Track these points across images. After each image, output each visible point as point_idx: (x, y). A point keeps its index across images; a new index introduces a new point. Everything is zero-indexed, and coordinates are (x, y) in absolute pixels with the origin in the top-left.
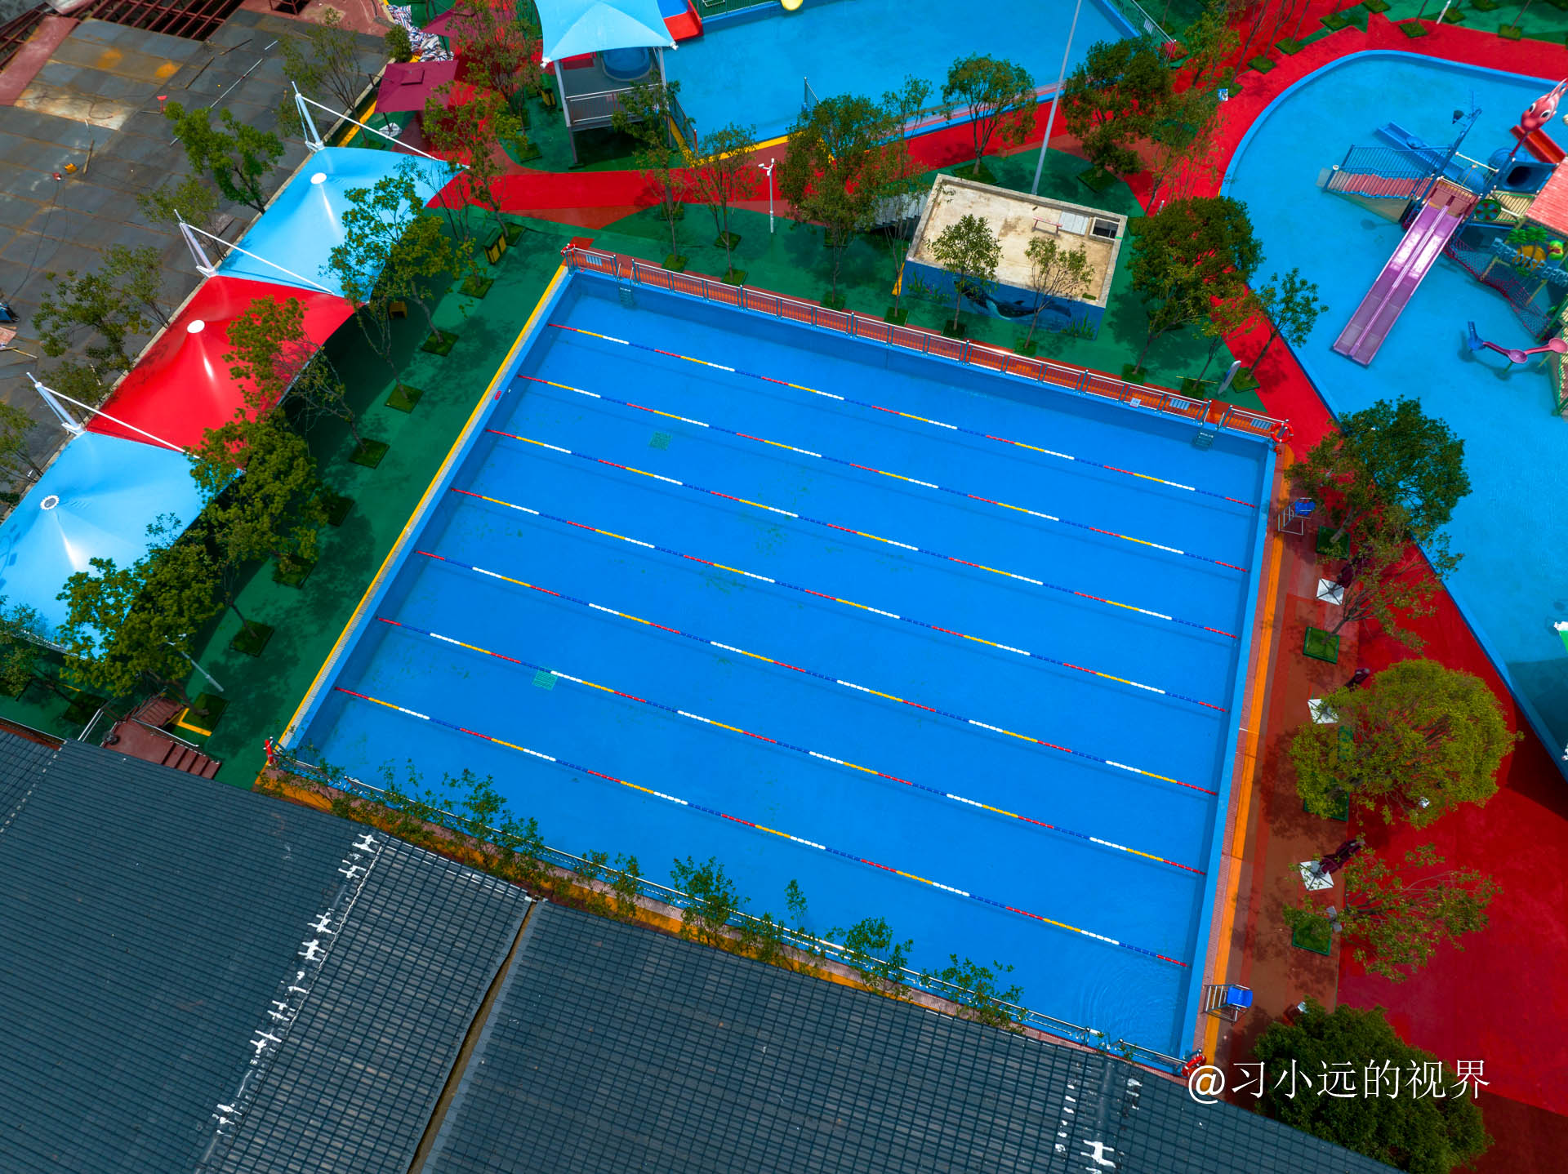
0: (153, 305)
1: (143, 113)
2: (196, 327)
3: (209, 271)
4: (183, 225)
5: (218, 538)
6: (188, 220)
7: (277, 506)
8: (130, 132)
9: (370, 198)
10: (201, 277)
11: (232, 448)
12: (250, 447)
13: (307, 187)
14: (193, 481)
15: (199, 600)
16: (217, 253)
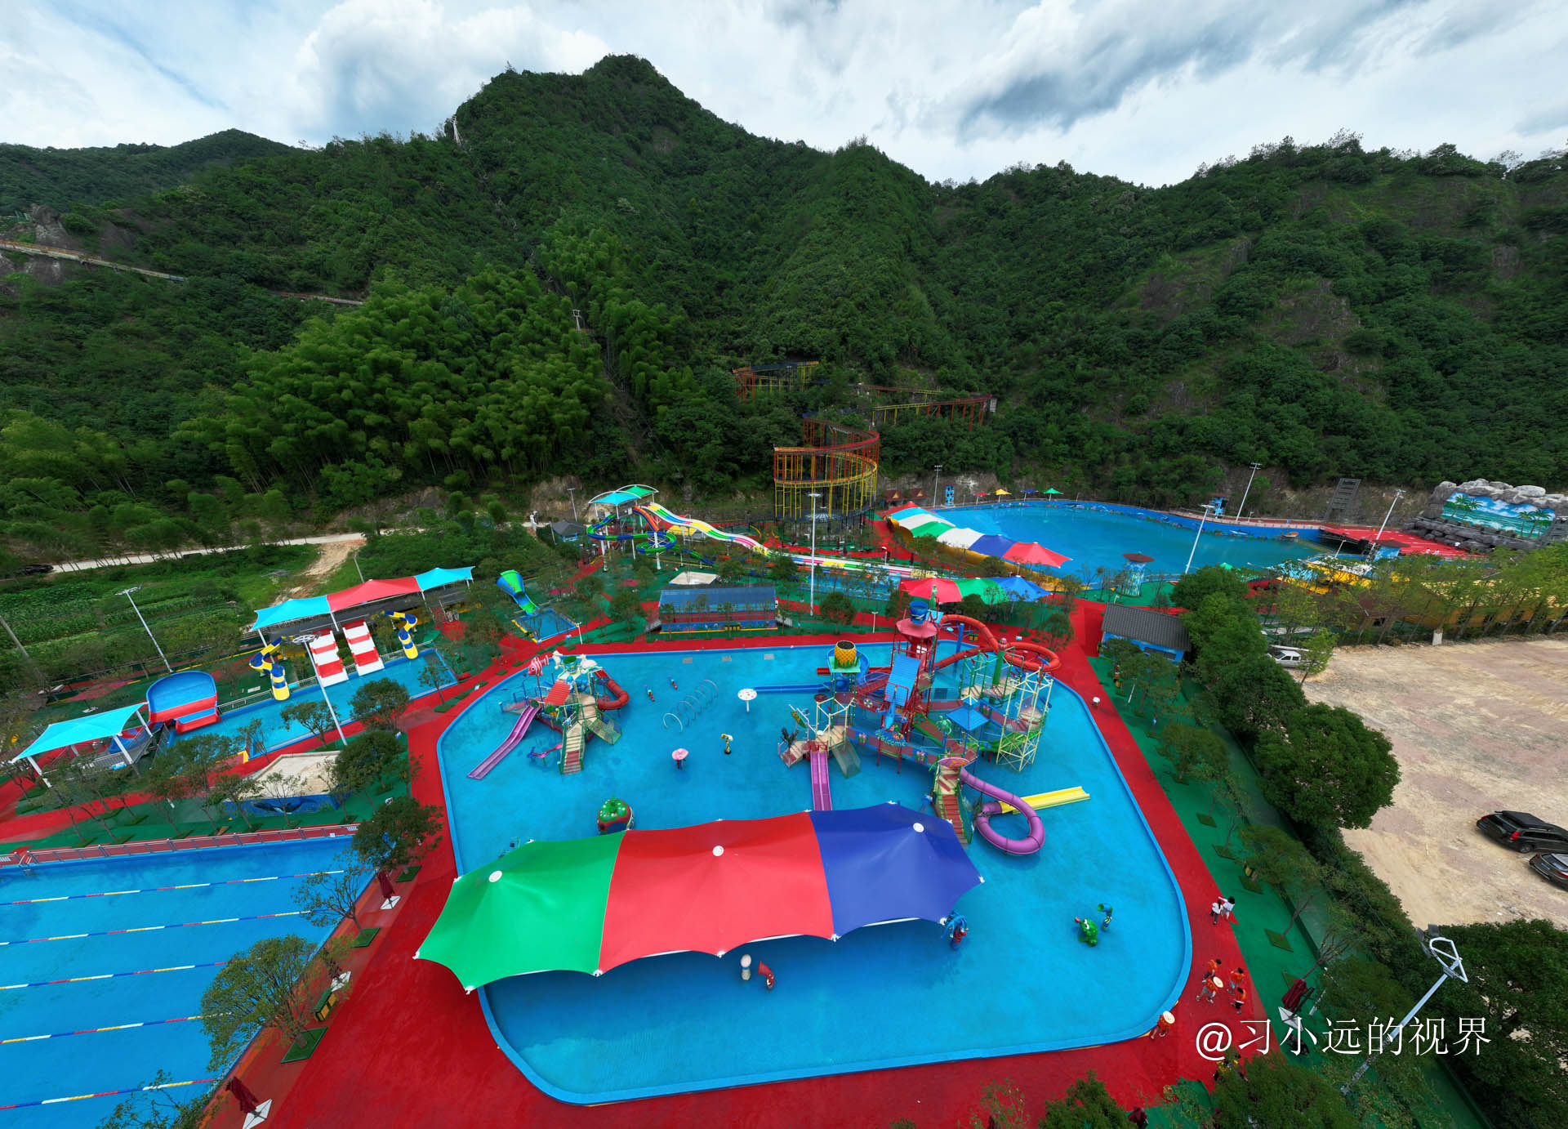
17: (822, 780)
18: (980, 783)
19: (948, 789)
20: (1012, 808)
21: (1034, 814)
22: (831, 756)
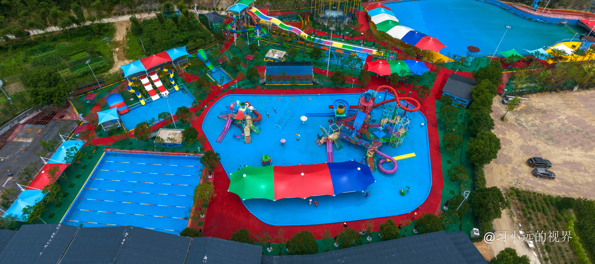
0: (36, 170)
1: (35, 139)
2: (43, 172)
3: (46, 163)
4: (41, 157)
5: (46, 200)
6: (42, 156)
7: (55, 195)
8: (33, 142)
9: (69, 150)
10: (44, 164)
11: (48, 188)
12: (51, 187)
13: (61, 149)
14: (42, 193)
15: (42, 209)
16: (47, 160)
17: (331, 151)
18: (381, 153)
19: (371, 155)
20: (390, 160)
21: (396, 162)
22: (333, 143)
